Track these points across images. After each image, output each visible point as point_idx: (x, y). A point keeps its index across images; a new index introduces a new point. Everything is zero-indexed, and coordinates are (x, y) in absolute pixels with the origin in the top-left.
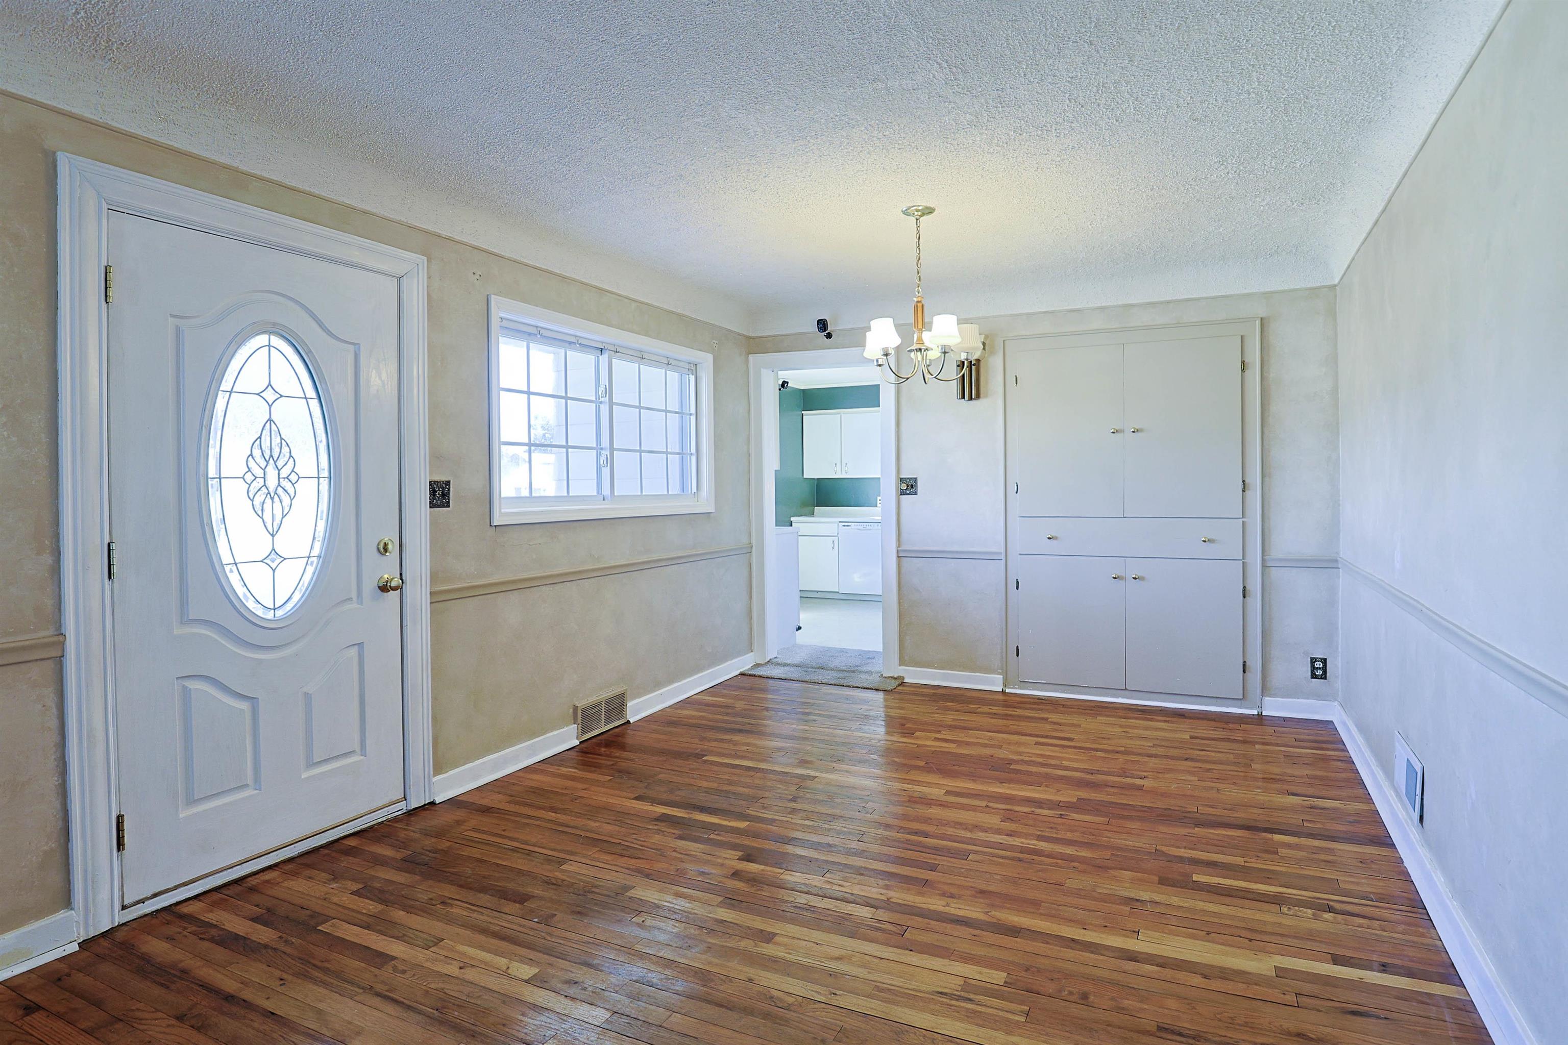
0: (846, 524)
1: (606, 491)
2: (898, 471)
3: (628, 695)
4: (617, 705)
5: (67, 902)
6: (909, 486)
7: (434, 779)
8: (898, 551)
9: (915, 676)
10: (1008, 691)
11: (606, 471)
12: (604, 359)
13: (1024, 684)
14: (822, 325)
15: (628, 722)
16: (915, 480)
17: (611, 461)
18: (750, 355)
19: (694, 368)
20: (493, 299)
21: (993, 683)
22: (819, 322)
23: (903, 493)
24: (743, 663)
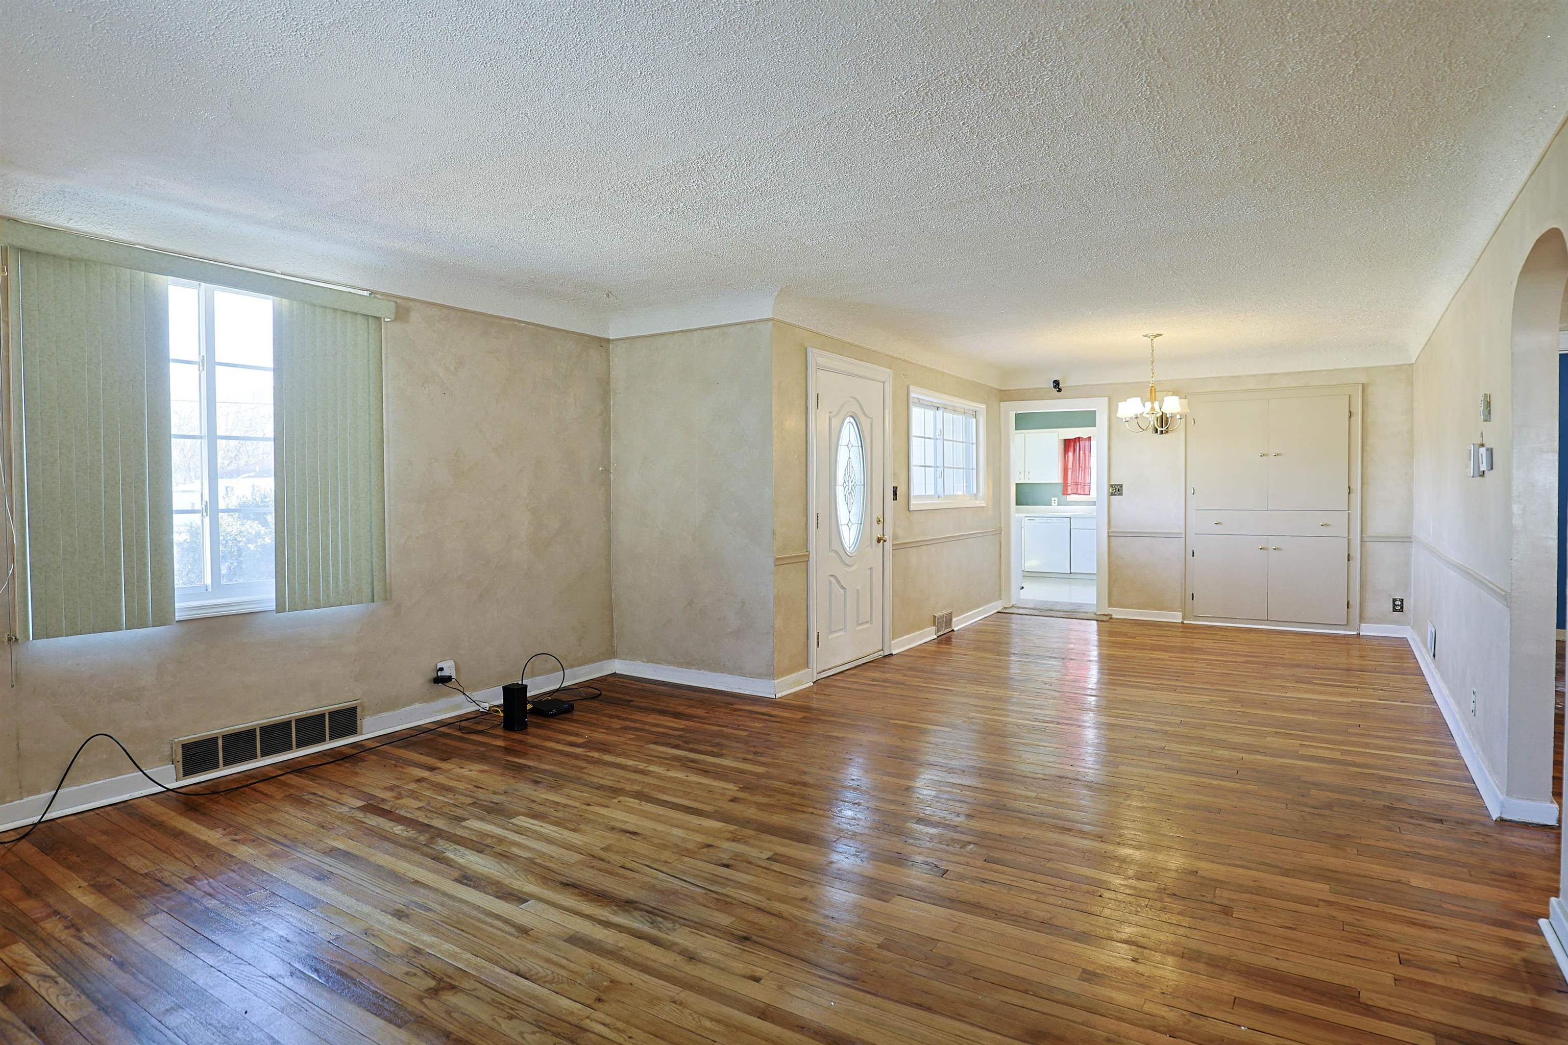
0: (1031, 519)
1: (940, 491)
2: (1109, 480)
3: (953, 615)
4: (948, 621)
5: (807, 665)
6: (1116, 490)
7: (892, 642)
8: (1108, 532)
9: (1119, 613)
10: (1185, 622)
11: (940, 481)
12: (940, 413)
13: (1197, 617)
14: (1056, 384)
15: (953, 630)
16: (1121, 486)
17: (943, 473)
18: (1002, 403)
19: (975, 414)
20: (911, 387)
21: (1176, 617)
22: (1054, 381)
23: (1112, 494)
24: (997, 606)
